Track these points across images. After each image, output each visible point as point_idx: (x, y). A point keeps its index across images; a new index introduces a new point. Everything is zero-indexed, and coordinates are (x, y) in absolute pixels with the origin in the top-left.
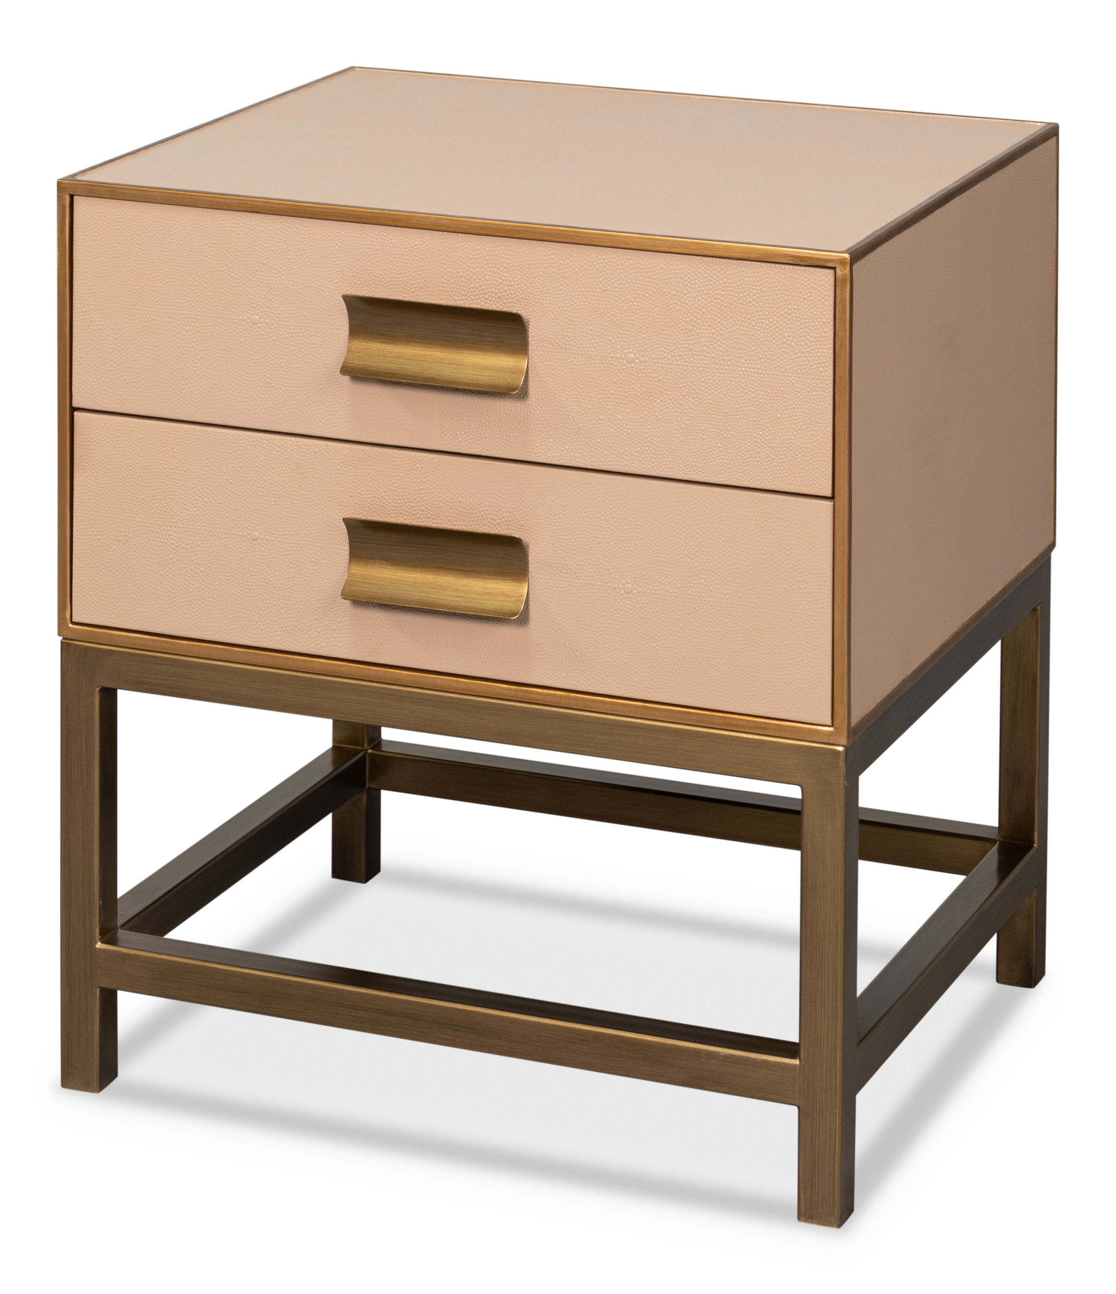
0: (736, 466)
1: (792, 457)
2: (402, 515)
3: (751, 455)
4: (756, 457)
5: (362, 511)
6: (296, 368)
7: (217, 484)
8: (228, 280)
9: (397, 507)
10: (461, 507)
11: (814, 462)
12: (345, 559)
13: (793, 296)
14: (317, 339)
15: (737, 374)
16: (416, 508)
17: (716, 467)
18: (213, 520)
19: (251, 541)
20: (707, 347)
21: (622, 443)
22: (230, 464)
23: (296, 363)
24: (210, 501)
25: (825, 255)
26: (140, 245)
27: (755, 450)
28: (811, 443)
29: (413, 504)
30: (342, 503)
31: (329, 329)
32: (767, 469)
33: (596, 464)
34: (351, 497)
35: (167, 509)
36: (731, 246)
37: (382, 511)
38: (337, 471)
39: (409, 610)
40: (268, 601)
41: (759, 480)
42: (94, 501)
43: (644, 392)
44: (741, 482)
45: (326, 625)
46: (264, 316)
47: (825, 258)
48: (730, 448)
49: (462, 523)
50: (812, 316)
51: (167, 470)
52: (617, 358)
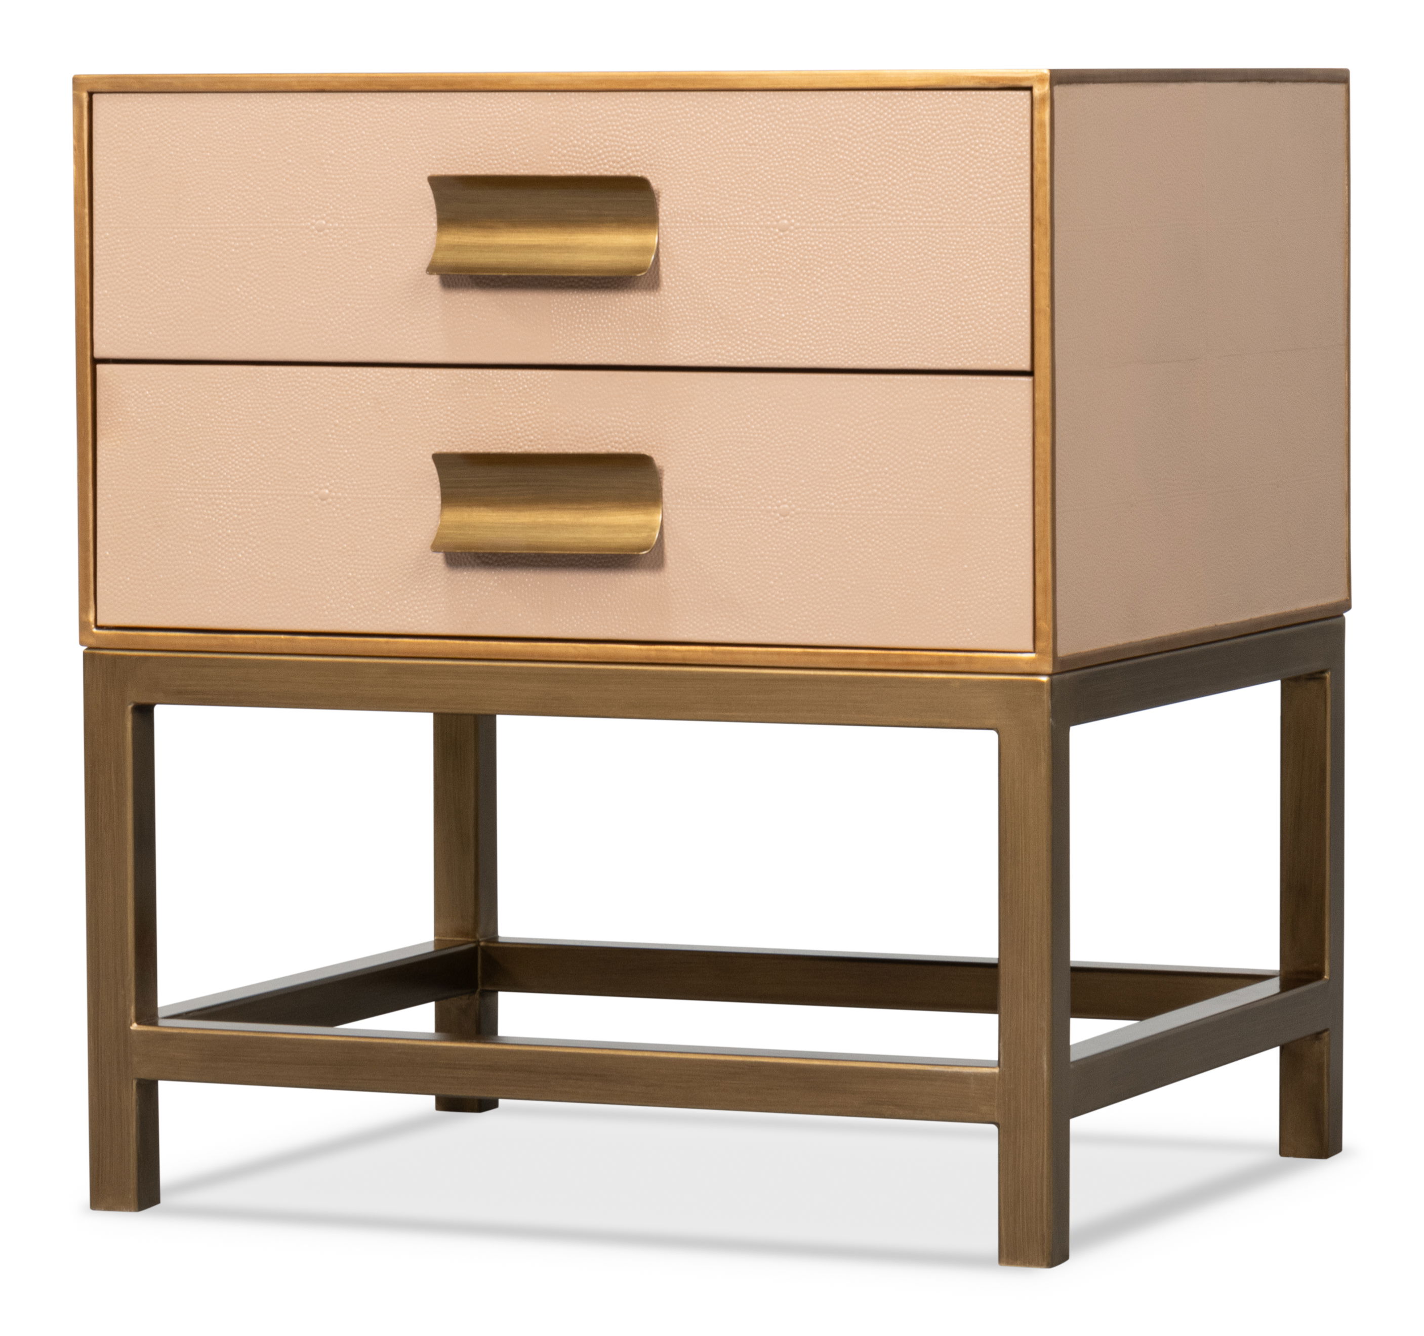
0: (914, 344)
1: (982, 326)
4: (938, 331)
7: (276, 436)
11: (1008, 329)
13: (980, 128)
15: (913, 231)
17: (889, 348)
18: (272, 480)
19: (319, 501)
20: (877, 201)
21: (775, 330)
22: (292, 408)
24: (268, 457)
27: (936, 322)
28: (1005, 306)
32: (952, 344)
35: (214, 473)
40: (341, 574)
41: (942, 358)
42: (124, 472)
43: (801, 265)
44: (919, 363)
45: (414, 596)
46: (332, 220)
47: (1019, 75)
48: (907, 323)
50: (1004, 150)
51: (214, 424)
52: (767, 227)
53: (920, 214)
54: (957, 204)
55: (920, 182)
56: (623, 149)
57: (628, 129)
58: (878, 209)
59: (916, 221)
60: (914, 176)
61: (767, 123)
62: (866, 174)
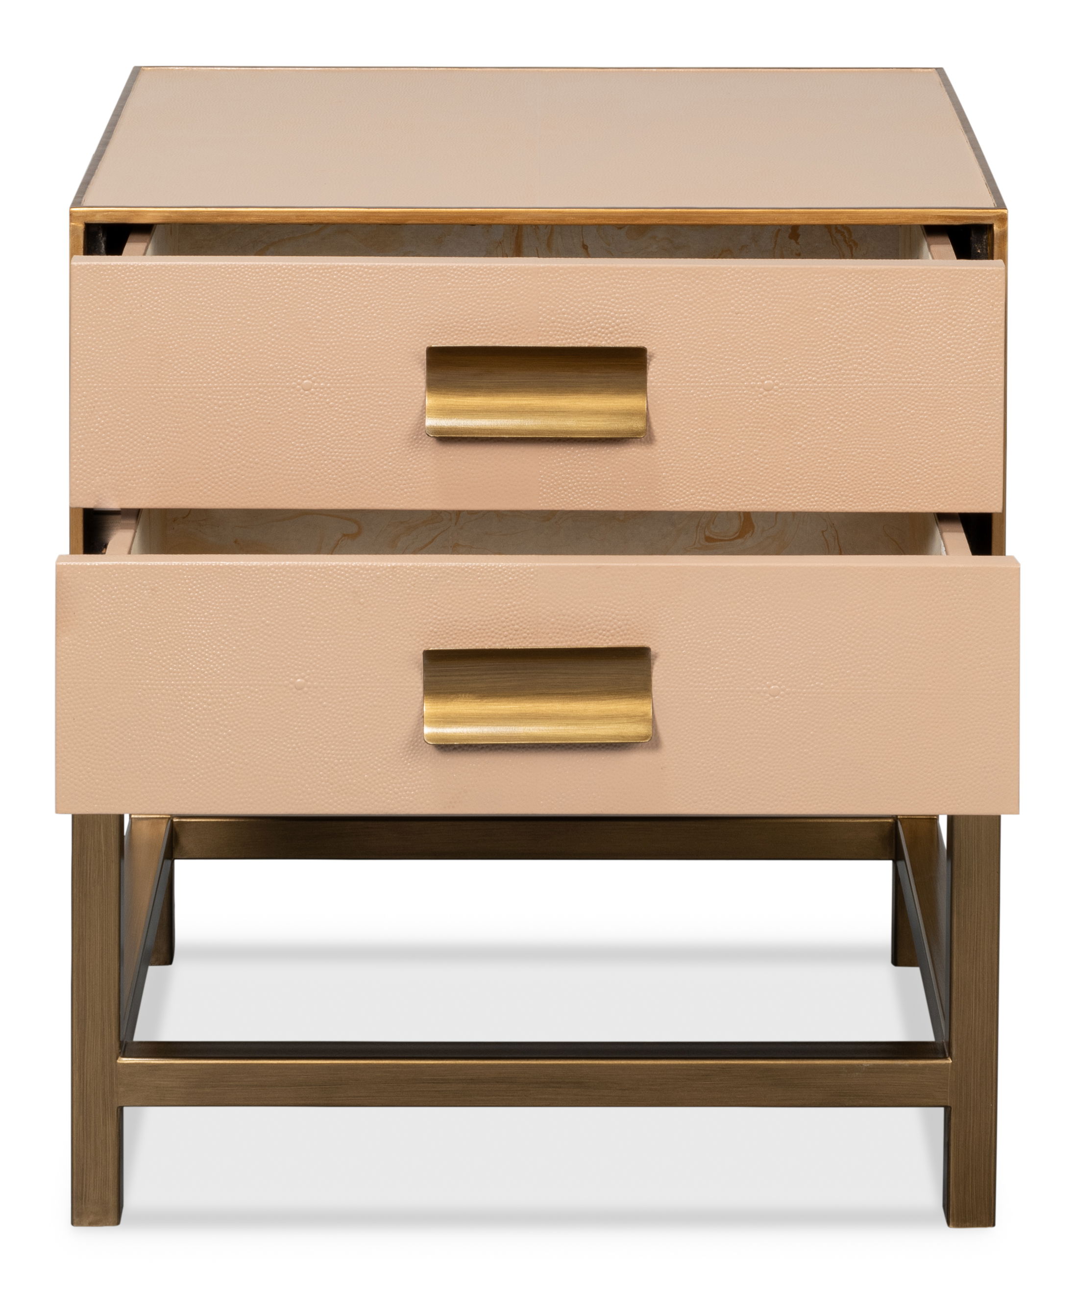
0: (893, 491)
1: (958, 474)
2: (490, 639)
3: (910, 477)
4: (916, 479)
5: (438, 640)
6: (360, 435)
7: (249, 629)
8: (273, 343)
9: (484, 630)
10: (566, 620)
11: (983, 477)
12: (418, 698)
13: (958, 300)
14: (385, 399)
15: (894, 390)
16: (508, 628)
17: (869, 494)
18: (245, 671)
19: (294, 690)
20: (860, 364)
21: (759, 479)
22: (266, 602)
23: (359, 429)
24: (240, 649)
25: (981, 213)
26: (159, 312)
27: (915, 471)
28: (980, 457)
29: (504, 624)
30: (413, 633)
31: (401, 387)
32: (929, 491)
33: (727, 506)
34: (425, 624)
35: (183, 665)
36: (878, 213)
37: (465, 636)
38: (406, 596)
39: (500, 749)
40: (317, 759)
41: (919, 504)
42: (85, 666)
43: (785, 421)
44: (899, 507)
45: (394, 778)
46: (318, 380)
47: (982, 215)
48: (887, 472)
49: (567, 638)
50: (981, 319)
51: (183, 618)
52: (753, 387)
53: (900, 375)
54: (936, 366)
55: (900, 347)
56: (612, 316)
57: (617, 298)
58: (860, 371)
59: (896, 382)
60: (895, 341)
61: (753, 294)
62: (849, 340)
